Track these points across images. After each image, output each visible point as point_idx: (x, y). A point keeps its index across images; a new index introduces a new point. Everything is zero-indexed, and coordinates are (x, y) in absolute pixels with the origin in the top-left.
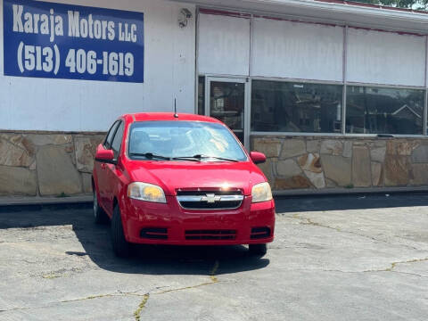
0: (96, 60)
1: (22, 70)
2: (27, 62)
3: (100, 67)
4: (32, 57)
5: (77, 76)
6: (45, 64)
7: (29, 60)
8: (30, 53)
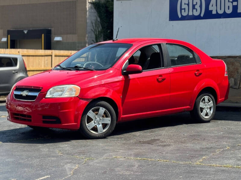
0: (232, 2)
1: (180, 16)
2: (183, 11)
3: (235, 8)
4: (186, 7)
5: (218, 16)
6: (195, 10)
7: (184, 9)
8: (185, 4)
